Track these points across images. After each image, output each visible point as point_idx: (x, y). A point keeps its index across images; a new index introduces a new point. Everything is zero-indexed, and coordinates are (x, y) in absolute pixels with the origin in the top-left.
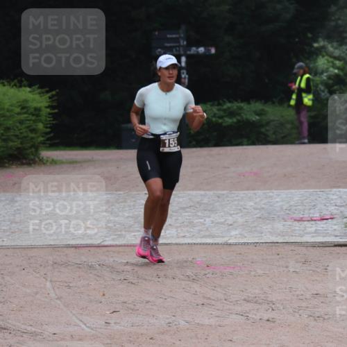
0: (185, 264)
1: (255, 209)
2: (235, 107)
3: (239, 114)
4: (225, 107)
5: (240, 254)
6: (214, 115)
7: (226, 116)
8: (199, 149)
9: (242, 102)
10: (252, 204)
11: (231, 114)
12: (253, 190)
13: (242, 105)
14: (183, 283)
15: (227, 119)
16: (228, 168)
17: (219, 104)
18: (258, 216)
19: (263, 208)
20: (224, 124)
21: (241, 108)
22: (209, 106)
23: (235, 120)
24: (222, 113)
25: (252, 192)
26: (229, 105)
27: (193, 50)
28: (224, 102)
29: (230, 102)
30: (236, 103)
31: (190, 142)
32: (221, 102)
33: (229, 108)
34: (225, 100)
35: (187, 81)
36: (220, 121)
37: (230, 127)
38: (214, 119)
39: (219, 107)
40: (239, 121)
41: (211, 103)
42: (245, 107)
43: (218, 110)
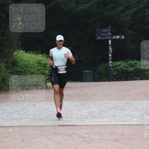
0: (112, 134)
1: (143, 109)
2: (133, 63)
3: (135, 66)
4: (129, 63)
5: (137, 129)
6: (124, 67)
7: (129, 67)
8: (117, 82)
9: (136, 60)
10: (142, 106)
11: (132, 66)
12: (143, 100)
13: (137, 62)
14: (112, 142)
15: (130, 68)
16: (131, 90)
17: (126, 62)
18: (145, 112)
19: (147, 109)
20: (128, 71)
21: (136, 63)
22: (122, 62)
23: (133, 69)
24: (128, 66)
25: (142, 101)
26: (131, 62)
27: (114, 37)
28: (129, 60)
29: (131, 60)
30: (134, 61)
31: (114, 79)
32: (127, 60)
33: (131, 63)
34: (129, 59)
35: (111, 51)
36: (127, 69)
37: (131, 72)
38: (124, 68)
39: (127, 63)
40: (135, 69)
41: (123, 61)
42: (138, 63)
43: (126, 64)
